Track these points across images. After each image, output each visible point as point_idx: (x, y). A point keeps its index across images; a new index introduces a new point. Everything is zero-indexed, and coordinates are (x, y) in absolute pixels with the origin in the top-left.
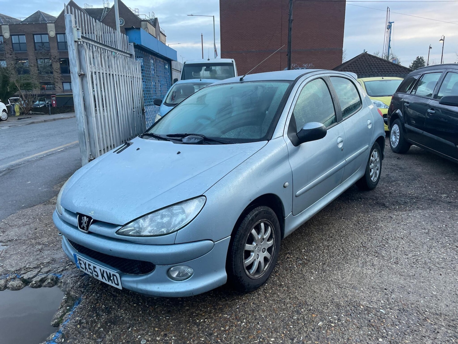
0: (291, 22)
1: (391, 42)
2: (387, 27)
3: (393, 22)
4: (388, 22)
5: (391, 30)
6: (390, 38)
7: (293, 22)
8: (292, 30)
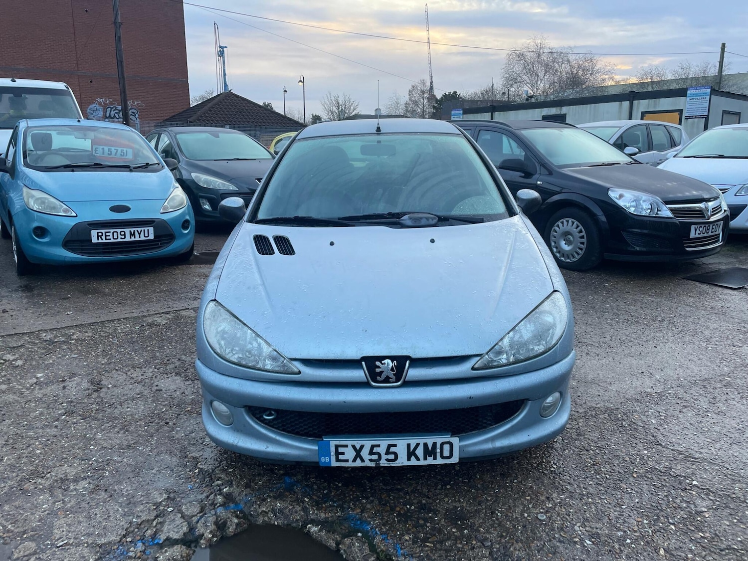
0: (118, 26)
1: (226, 77)
2: (218, 53)
3: (226, 47)
4: (218, 45)
5: (224, 58)
6: (224, 71)
7: (122, 26)
8: (122, 40)
